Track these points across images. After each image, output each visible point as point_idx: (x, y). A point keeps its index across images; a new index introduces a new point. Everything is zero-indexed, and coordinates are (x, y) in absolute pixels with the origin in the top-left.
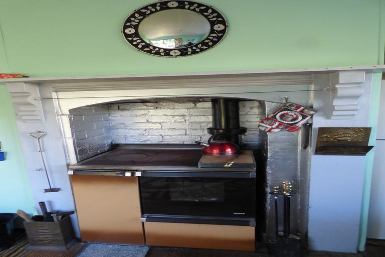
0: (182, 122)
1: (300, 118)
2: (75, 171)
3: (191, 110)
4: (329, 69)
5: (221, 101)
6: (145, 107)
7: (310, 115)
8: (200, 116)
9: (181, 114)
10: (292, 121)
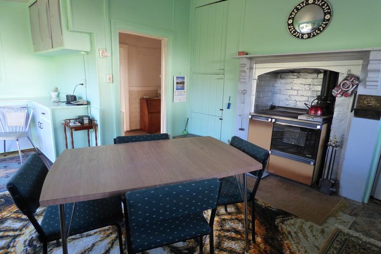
0: (308, 90)
1: (351, 86)
2: (252, 116)
3: (315, 80)
4: (363, 50)
5: (328, 72)
6: (292, 77)
7: (356, 84)
8: (318, 85)
9: (309, 83)
10: (347, 88)
